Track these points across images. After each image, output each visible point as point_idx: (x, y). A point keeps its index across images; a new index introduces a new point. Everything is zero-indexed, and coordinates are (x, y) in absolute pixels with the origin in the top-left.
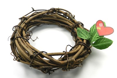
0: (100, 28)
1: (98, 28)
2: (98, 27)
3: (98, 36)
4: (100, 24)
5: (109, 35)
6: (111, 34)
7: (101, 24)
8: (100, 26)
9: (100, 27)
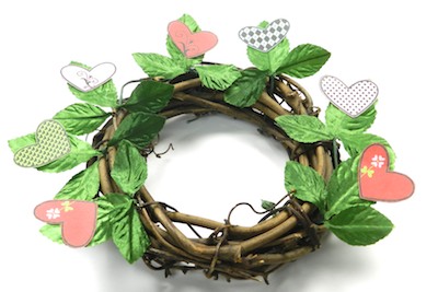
0: (373, 172)
1: (364, 170)
2: (365, 168)
3: (357, 198)
4: (375, 158)
5: (395, 201)
6: (400, 200)
7: (381, 158)
8: (375, 164)
9: (374, 168)
